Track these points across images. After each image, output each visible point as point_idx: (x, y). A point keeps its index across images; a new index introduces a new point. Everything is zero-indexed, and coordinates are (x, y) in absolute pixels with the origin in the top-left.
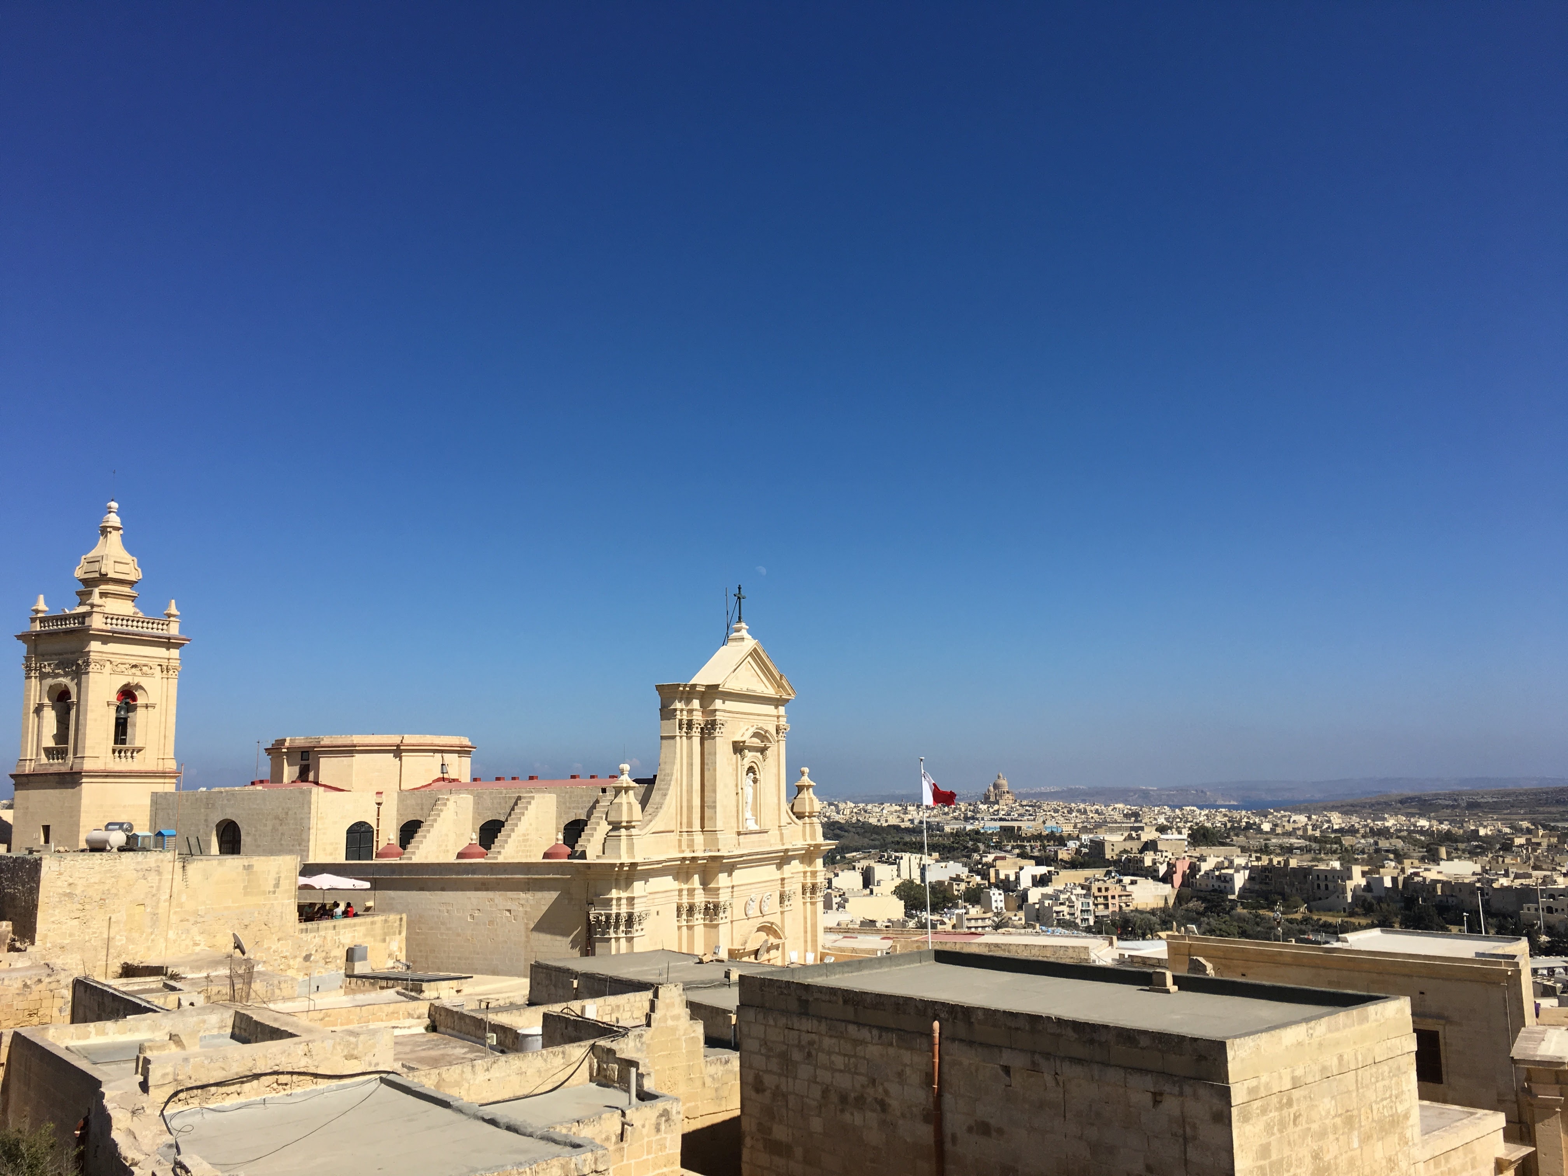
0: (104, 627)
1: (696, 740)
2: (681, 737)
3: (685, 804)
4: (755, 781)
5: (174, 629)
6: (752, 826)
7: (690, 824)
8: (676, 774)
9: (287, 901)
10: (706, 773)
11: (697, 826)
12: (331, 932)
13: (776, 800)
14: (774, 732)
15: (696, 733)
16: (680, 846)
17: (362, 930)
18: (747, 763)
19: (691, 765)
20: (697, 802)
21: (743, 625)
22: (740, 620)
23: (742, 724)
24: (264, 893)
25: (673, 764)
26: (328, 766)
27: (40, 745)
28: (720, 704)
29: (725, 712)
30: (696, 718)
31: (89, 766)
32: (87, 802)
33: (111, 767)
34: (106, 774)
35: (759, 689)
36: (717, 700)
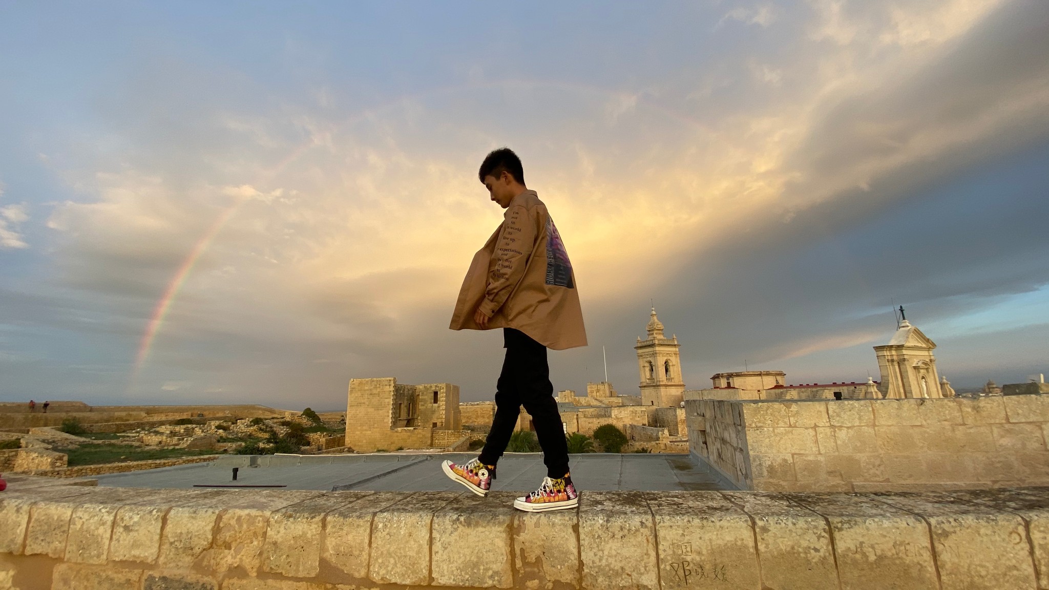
0: (658, 343)
1: (897, 367)
2: (889, 366)
3: (896, 391)
4: (926, 382)
5: (676, 343)
8: (891, 381)
10: (904, 380)
13: (936, 389)
14: (930, 362)
15: (896, 364)
18: (921, 375)
19: (896, 377)
20: (902, 391)
21: (906, 321)
22: (904, 318)
23: (916, 360)
25: (888, 376)
26: (737, 382)
27: (646, 378)
28: (904, 352)
29: (907, 355)
30: (895, 358)
31: (661, 383)
32: (662, 394)
33: (667, 383)
34: (666, 386)
35: (919, 345)
36: (903, 350)
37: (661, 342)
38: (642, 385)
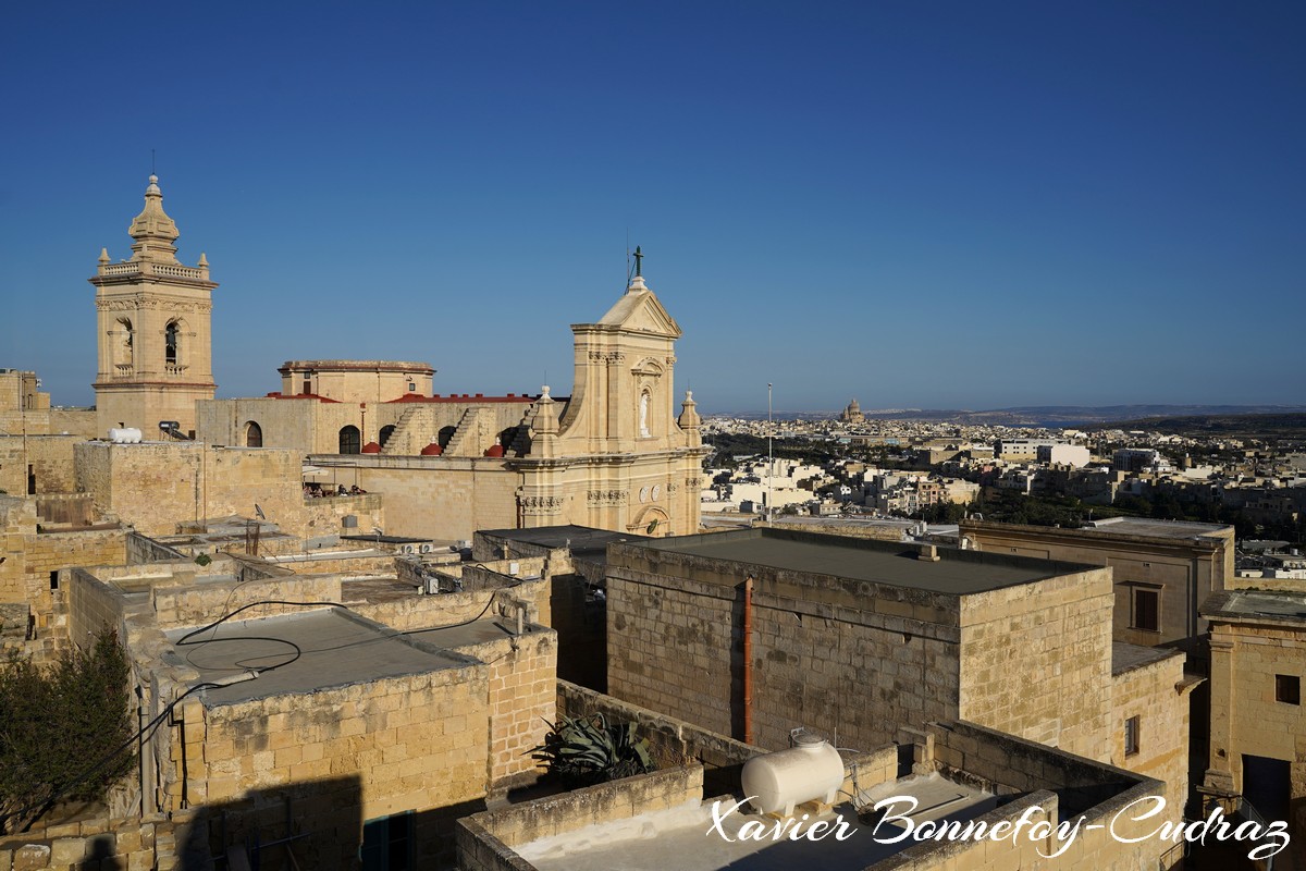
0: (153, 273)
1: (603, 369)
2: (591, 365)
3: (593, 414)
4: (649, 400)
5: (205, 276)
6: (645, 434)
7: (597, 433)
8: (587, 395)
9: (294, 482)
10: (611, 394)
11: (603, 433)
12: (329, 506)
13: (665, 415)
14: (664, 363)
15: (602, 362)
16: (589, 449)
17: (351, 505)
18: (642, 386)
19: (598, 387)
20: (603, 416)
21: (641, 278)
22: (638, 274)
23: (638, 356)
24: (278, 476)
25: (585, 386)
26: (324, 383)
27: (112, 363)
28: (621, 340)
29: (624, 346)
30: (604, 351)
31: (149, 379)
32: (149, 406)
33: (165, 380)
34: (162, 385)
35: (653, 328)
36: (619, 337)
37: (161, 272)
38: (98, 382)
